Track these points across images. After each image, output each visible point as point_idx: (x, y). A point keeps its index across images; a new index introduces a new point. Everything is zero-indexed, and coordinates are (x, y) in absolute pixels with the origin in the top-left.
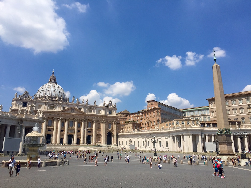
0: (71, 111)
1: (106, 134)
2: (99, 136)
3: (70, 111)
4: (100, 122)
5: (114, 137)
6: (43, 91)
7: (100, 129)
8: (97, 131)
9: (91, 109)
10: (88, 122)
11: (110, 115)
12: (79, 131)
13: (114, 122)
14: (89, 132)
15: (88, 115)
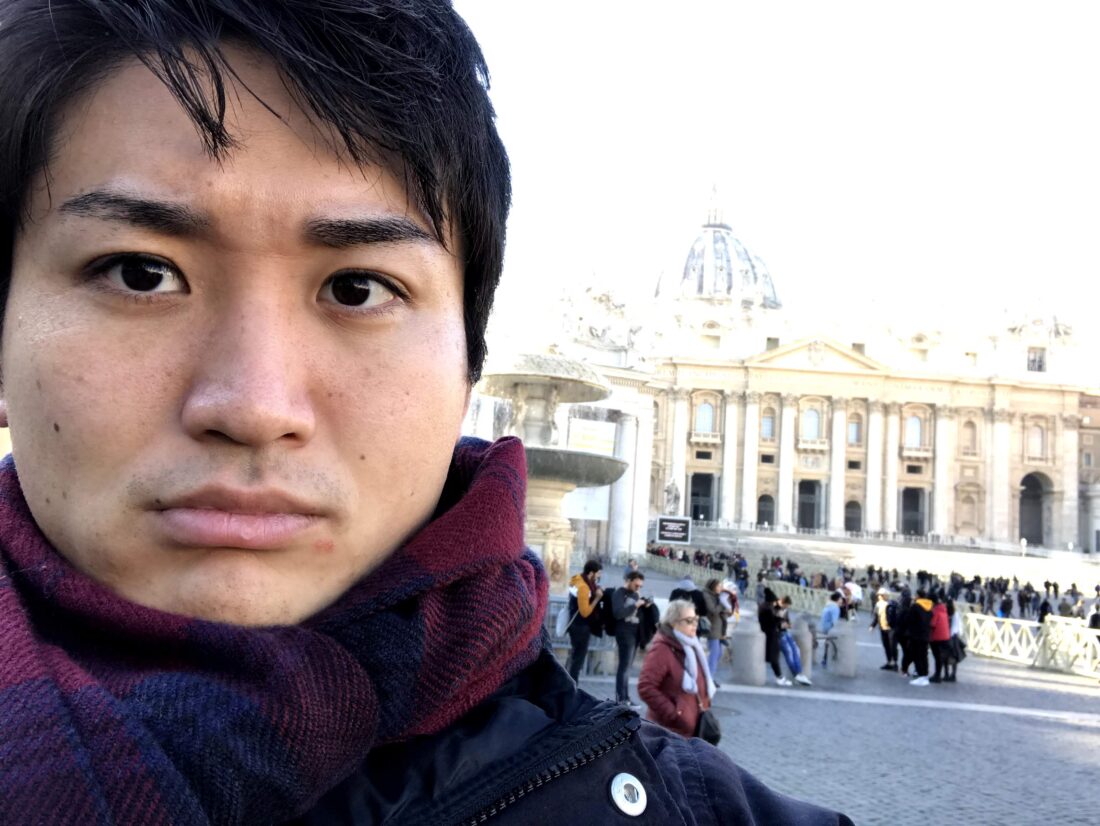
0: (810, 358)
1: (1012, 487)
2: (974, 496)
3: (803, 356)
4: (974, 420)
5: (1061, 507)
7: (974, 454)
8: (958, 466)
9: (922, 346)
10: (901, 418)
11: (1036, 378)
12: (853, 465)
13: (1065, 420)
14: (913, 470)
15: (905, 380)
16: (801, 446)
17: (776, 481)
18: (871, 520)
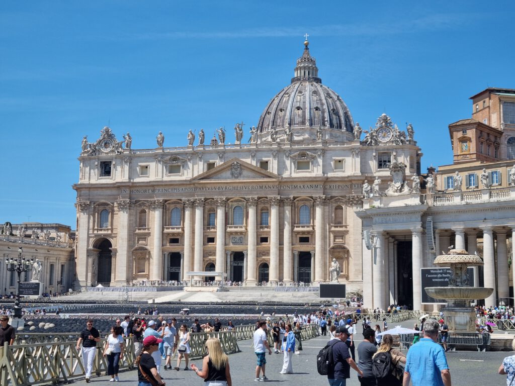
0: (232, 174)
3: (228, 173)
4: (341, 204)
7: (341, 227)
8: (332, 236)
9: (304, 159)
10: (294, 208)
11: (385, 172)
12: (265, 240)
14: (304, 240)
15: (292, 182)
16: (229, 230)
18: (273, 274)
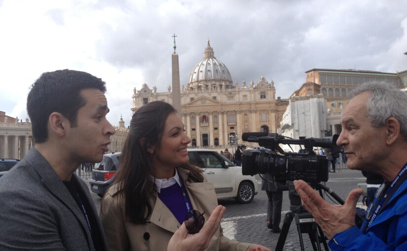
1: (258, 130)
3: (200, 102)
4: (247, 113)
6: (195, 73)
7: (247, 122)
8: (243, 126)
9: (231, 95)
10: (228, 115)
11: (263, 100)
12: (216, 129)
13: (271, 110)
14: (232, 128)
15: (227, 105)
16: (201, 125)
17: (196, 135)
18: (221, 143)
